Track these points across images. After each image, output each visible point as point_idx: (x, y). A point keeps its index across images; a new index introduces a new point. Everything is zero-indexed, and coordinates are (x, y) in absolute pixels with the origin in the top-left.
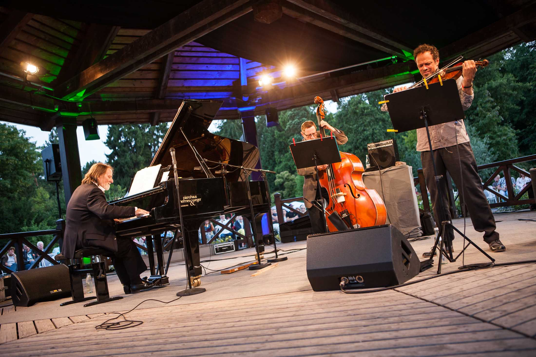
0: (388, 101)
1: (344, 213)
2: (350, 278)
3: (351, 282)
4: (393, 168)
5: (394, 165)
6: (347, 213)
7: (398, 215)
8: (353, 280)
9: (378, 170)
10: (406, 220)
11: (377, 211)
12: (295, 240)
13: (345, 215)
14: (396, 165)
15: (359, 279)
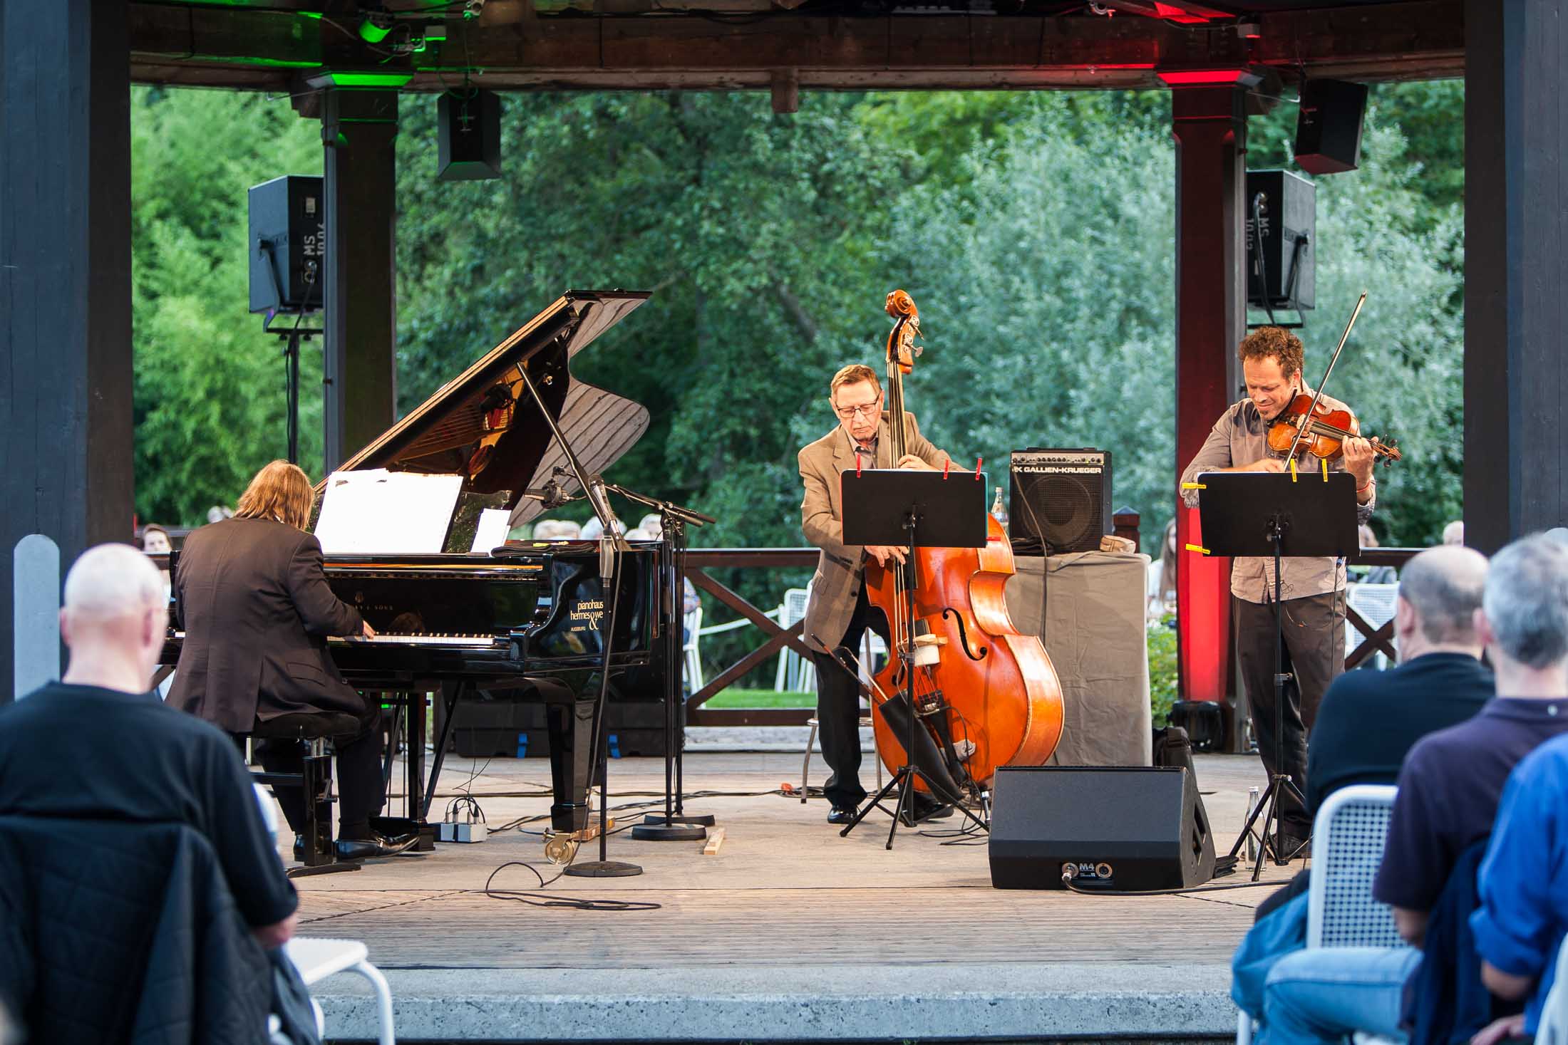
0: (1204, 487)
1: (930, 702)
2: (1083, 867)
3: (1083, 875)
4: (1093, 556)
5: (1096, 547)
6: (942, 702)
7: (1082, 721)
8: (1088, 873)
9: (1042, 554)
10: (1108, 746)
11: (1031, 707)
12: (522, 751)
13: (931, 707)
14: (1102, 547)
15: (1104, 870)
